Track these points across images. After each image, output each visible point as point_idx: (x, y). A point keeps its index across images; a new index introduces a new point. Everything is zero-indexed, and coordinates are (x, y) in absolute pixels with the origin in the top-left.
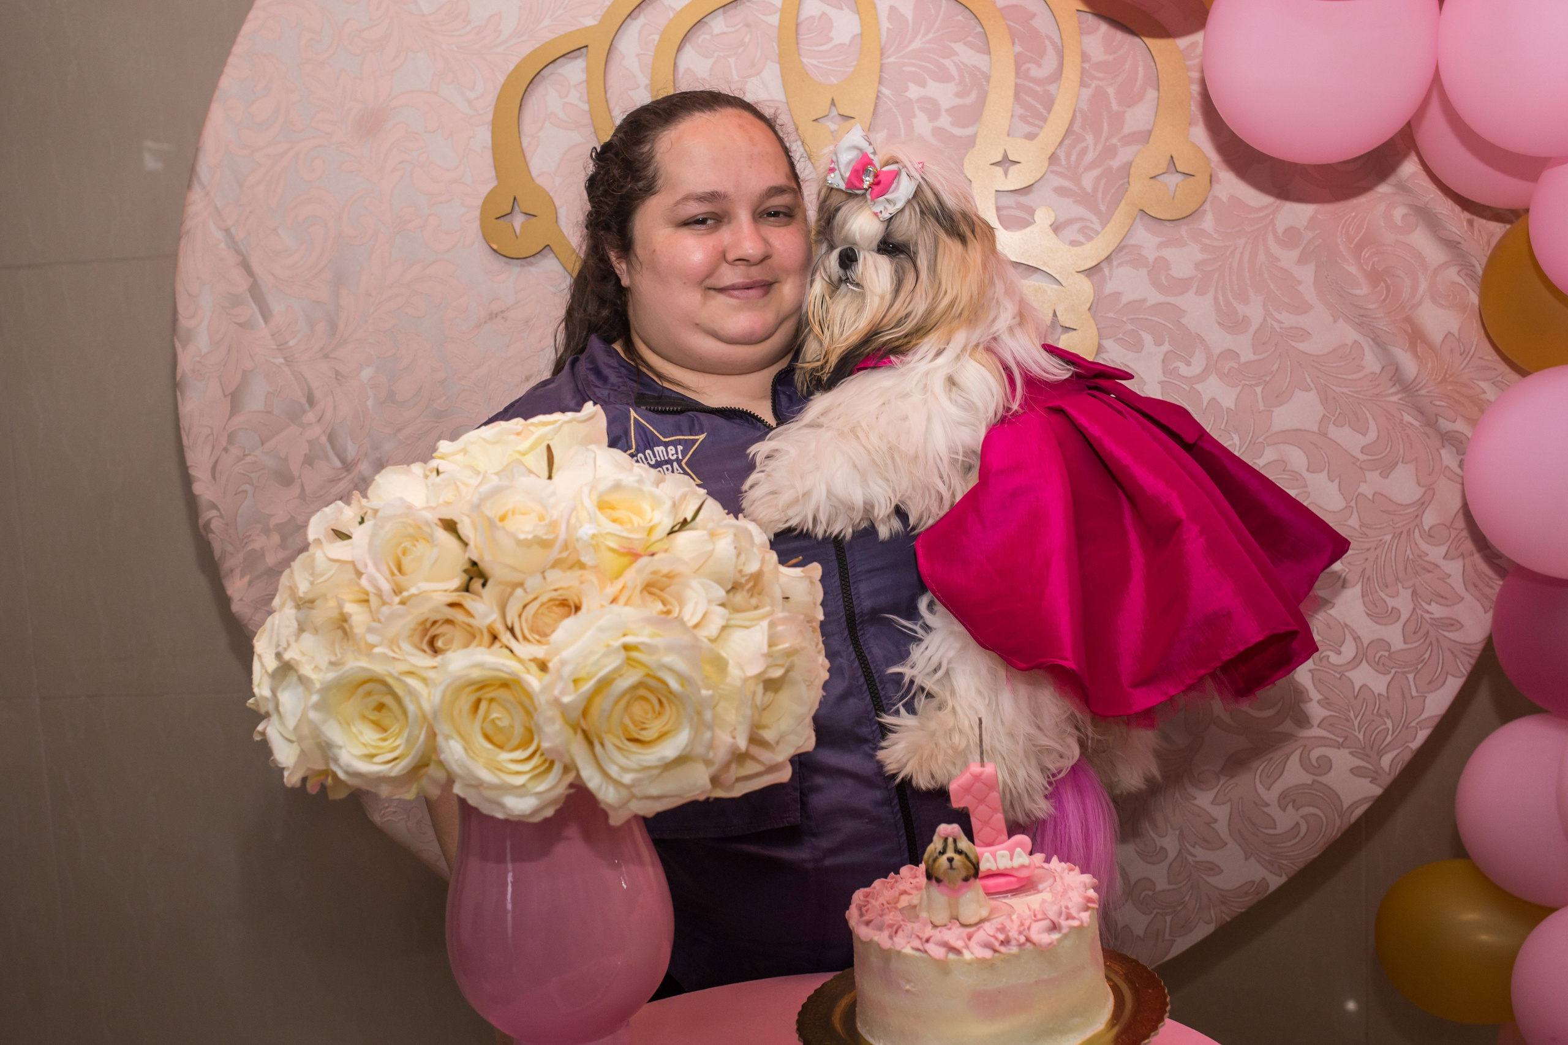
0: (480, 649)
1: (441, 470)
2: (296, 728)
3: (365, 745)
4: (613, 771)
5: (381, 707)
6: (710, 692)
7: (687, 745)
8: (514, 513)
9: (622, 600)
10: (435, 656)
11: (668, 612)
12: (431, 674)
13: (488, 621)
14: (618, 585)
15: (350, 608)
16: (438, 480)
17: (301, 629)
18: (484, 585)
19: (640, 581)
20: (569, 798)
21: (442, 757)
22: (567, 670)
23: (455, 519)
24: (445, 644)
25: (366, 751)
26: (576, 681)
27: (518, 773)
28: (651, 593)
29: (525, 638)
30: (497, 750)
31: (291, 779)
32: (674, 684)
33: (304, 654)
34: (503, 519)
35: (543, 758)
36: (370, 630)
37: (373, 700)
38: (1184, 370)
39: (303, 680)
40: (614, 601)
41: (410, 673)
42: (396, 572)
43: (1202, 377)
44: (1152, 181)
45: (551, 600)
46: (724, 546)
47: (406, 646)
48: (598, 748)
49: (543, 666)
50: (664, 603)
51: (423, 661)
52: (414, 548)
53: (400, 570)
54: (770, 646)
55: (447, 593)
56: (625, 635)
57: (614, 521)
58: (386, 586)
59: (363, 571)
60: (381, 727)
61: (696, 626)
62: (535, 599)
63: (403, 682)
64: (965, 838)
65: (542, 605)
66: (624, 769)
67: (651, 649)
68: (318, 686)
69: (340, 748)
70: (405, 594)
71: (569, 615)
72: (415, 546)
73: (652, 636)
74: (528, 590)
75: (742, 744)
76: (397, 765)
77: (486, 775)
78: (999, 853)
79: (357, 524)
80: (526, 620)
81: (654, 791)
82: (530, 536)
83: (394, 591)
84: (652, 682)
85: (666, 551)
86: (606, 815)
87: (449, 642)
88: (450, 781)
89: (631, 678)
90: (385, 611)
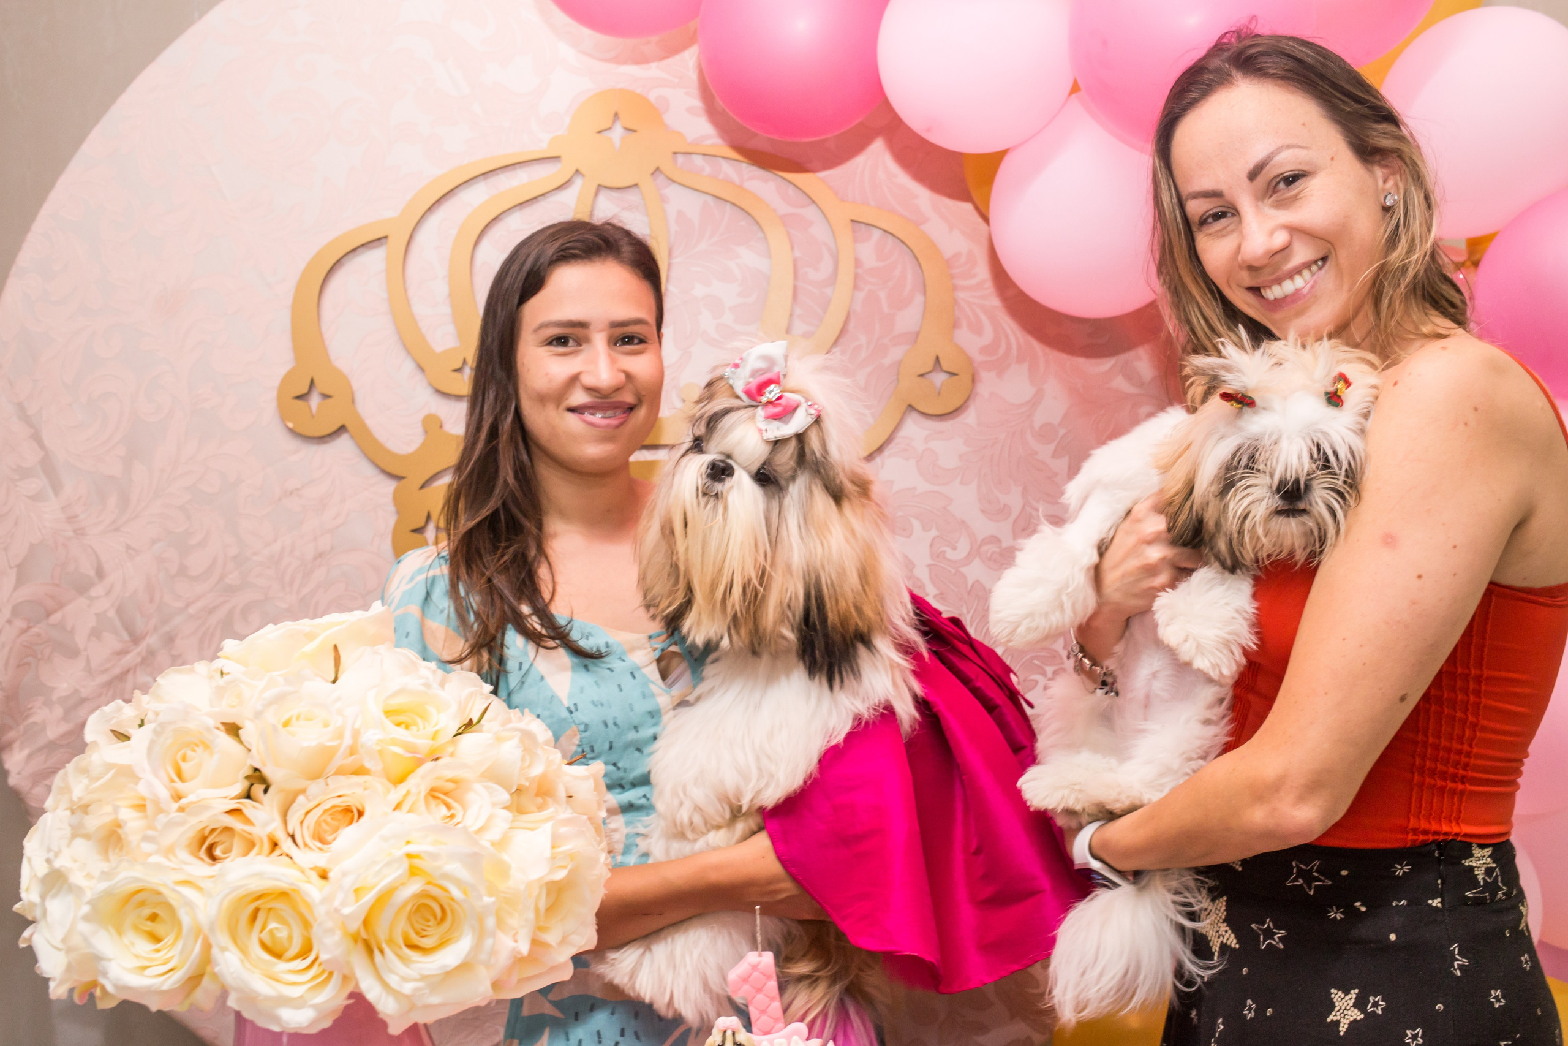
0: (262, 858)
1: (224, 671)
2: (64, 940)
3: (137, 956)
4: (393, 980)
5: (153, 918)
6: (493, 899)
7: (469, 953)
8: (298, 718)
9: (406, 806)
10: (214, 865)
11: (452, 816)
12: (207, 884)
13: (269, 829)
14: (402, 789)
15: (126, 814)
16: (221, 682)
17: (74, 836)
18: (266, 791)
19: (424, 789)
20: (347, 1008)
21: (217, 969)
22: (349, 880)
23: (239, 723)
24: (224, 853)
25: (139, 963)
26: (357, 891)
27: (295, 984)
28: (435, 797)
29: (306, 845)
30: (274, 960)
31: (57, 991)
32: (456, 892)
33: (75, 861)
34: (286, 724)
35: (321, 968)
36: (146, 839)
37: (147, 912)
38: (950, 554)
39: (76, 890)
40: (398, 807)
41: (185, 883)
42: (175, 778)
43: (968, 560)
44: (920, 378)
45: (334, 807)
46: (510, 751)
47: (184, 855)
48: (378, 958)
49: (324, 876)
50: (449, 807)
51: (200, 869)
52: (193, 754)
53: (179, 775)
54: (553, 847)
55: (227, 801)
56: (408, 843)
57: (398, 725)
58: (163, 793)
59: (140, 776)
60: (156, 939)
61: (481, 830)
62: (318, 806)
63: (178, 892)
64: (743, 1030)
65: (325, 811)
66: (405, 979)
67: (434, 856)
68: (89, 895)
69: (110, 960)
70: (183, 801)
71: (351, 823)
72: (194, 751)
73: (435, 843)
74: (310, 797)
75: (524, 948)
76: (170, 977)
77: (262, 986)
78: (777, 1041)
79: (137, 727)
80: (308, 828)
81: (435, 1000)
82: (314, 744)
83: (173, 797)
84: (435, 891)
85: (452, 755)
86: (385, 1025)
87: (228, 851)
88: (224, 993)
89: (414, 887)
90: (162, 819)
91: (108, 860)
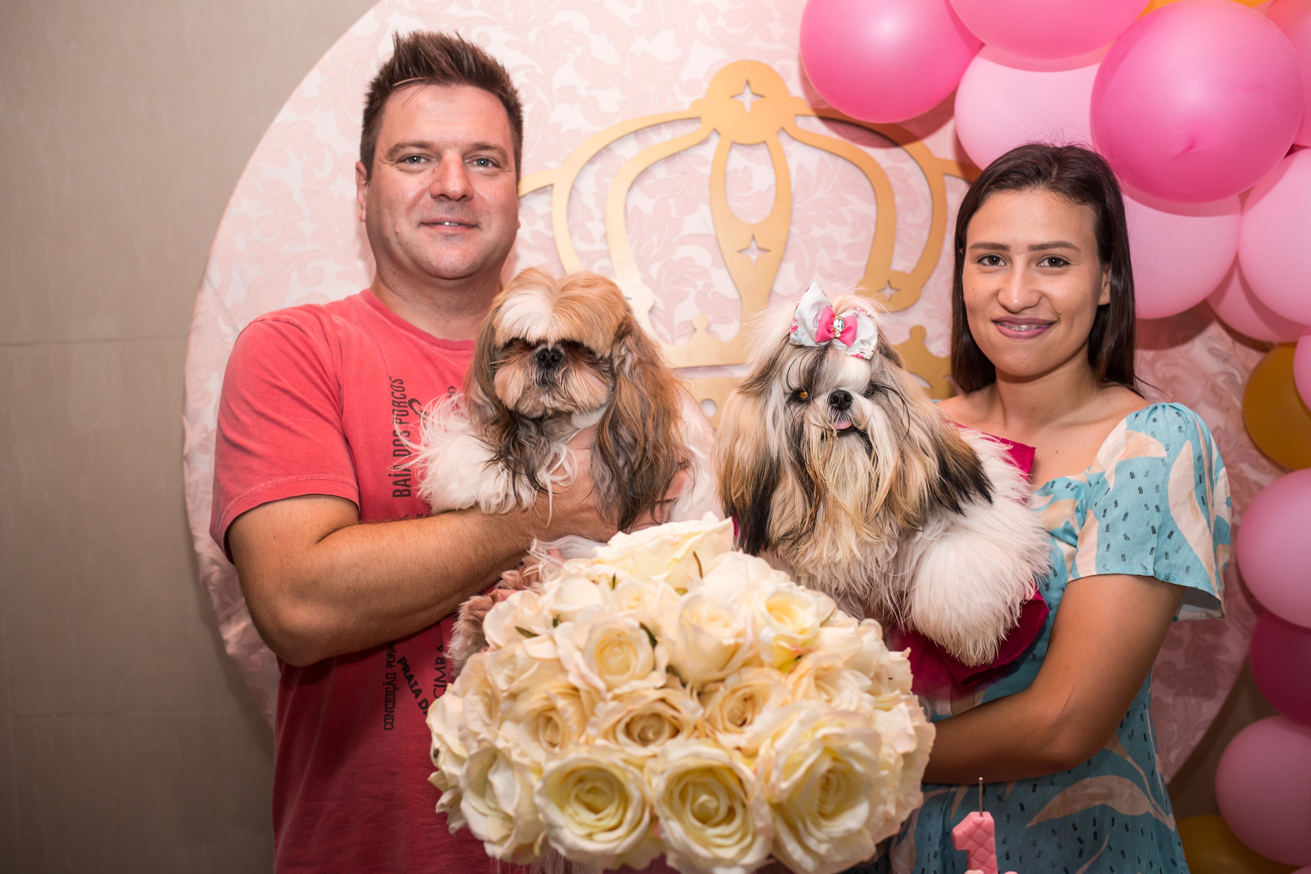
0: (692, 740)
3: (583, 824)
4: (812, 843)
5: (594, 790)
7: (865, 818)
10: (649, 747)
11: (830, 701)
12: (651, 763)
14: (794, 677)
15: (561, 703)
17: (493, 717)
18: (683, 682)
19: (809, 678)
21: (663, 836)
22: (782, 761)
23: (652, 624)
24: (655, 736)
25: (587, 831)
26: (789, 771)
27: (725, 846)
28: (818, 686)
29: (725, 729)
30: (704, 826)
31: (494, 851)
32: (858, 767)
33: (510, 742)
36: (586, 724)
37: (588, 786)
39: (516, 766)
41: (625, 761)
45: (743, 696)
47: (622, 737)
48: (800, 826)
49: (747, 754)
51: (637, 750)
55: (655, 691)
56: (820, 726)
58: (601, 685)
59: (569, 666)
60: (594, 810)
62: (732, 694)
65: (738, 698)
66: (820, 842)
67: (840, 736)
69: (561, 828)
70: (616, 691)
71: (755, 710)
73: (841, 725)
74: (728, 688)
76: (621, 843)
77: (699, 850)
79: (548, 624)
80: (726, 713)
81: (838, 858)
84: (841, 768)
85: (819, 648)
87: (658, 734)
88: (663, 857)
89: (826, 765)
90: (601, 708)
91: (538, 740)
